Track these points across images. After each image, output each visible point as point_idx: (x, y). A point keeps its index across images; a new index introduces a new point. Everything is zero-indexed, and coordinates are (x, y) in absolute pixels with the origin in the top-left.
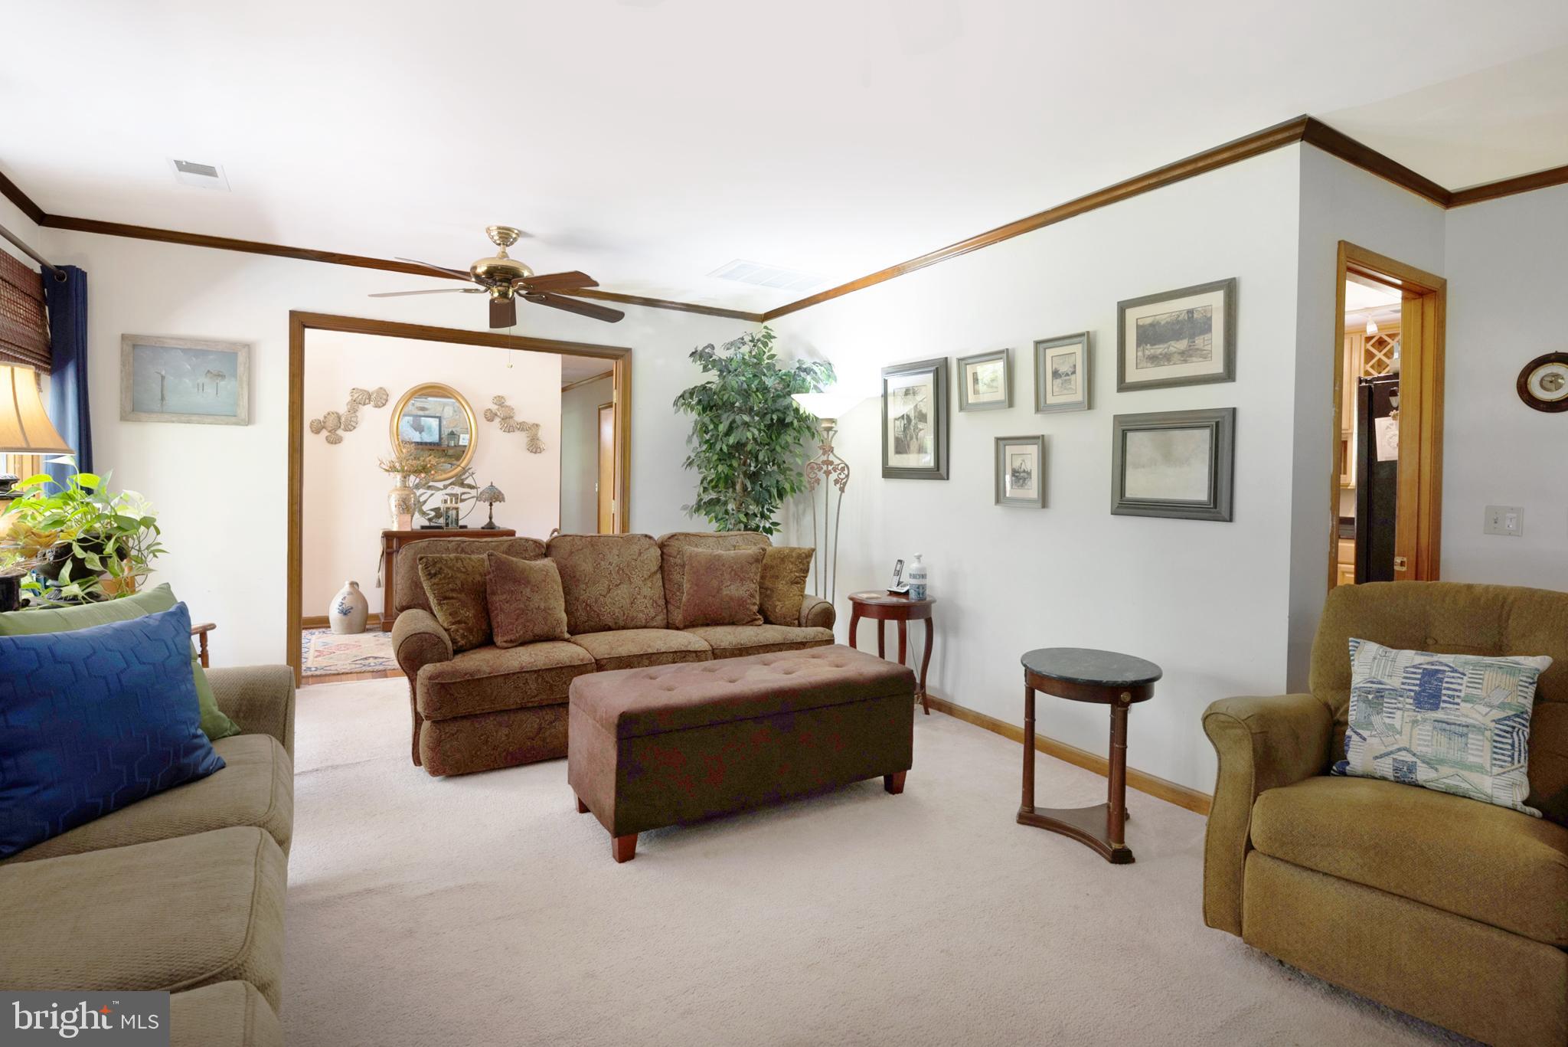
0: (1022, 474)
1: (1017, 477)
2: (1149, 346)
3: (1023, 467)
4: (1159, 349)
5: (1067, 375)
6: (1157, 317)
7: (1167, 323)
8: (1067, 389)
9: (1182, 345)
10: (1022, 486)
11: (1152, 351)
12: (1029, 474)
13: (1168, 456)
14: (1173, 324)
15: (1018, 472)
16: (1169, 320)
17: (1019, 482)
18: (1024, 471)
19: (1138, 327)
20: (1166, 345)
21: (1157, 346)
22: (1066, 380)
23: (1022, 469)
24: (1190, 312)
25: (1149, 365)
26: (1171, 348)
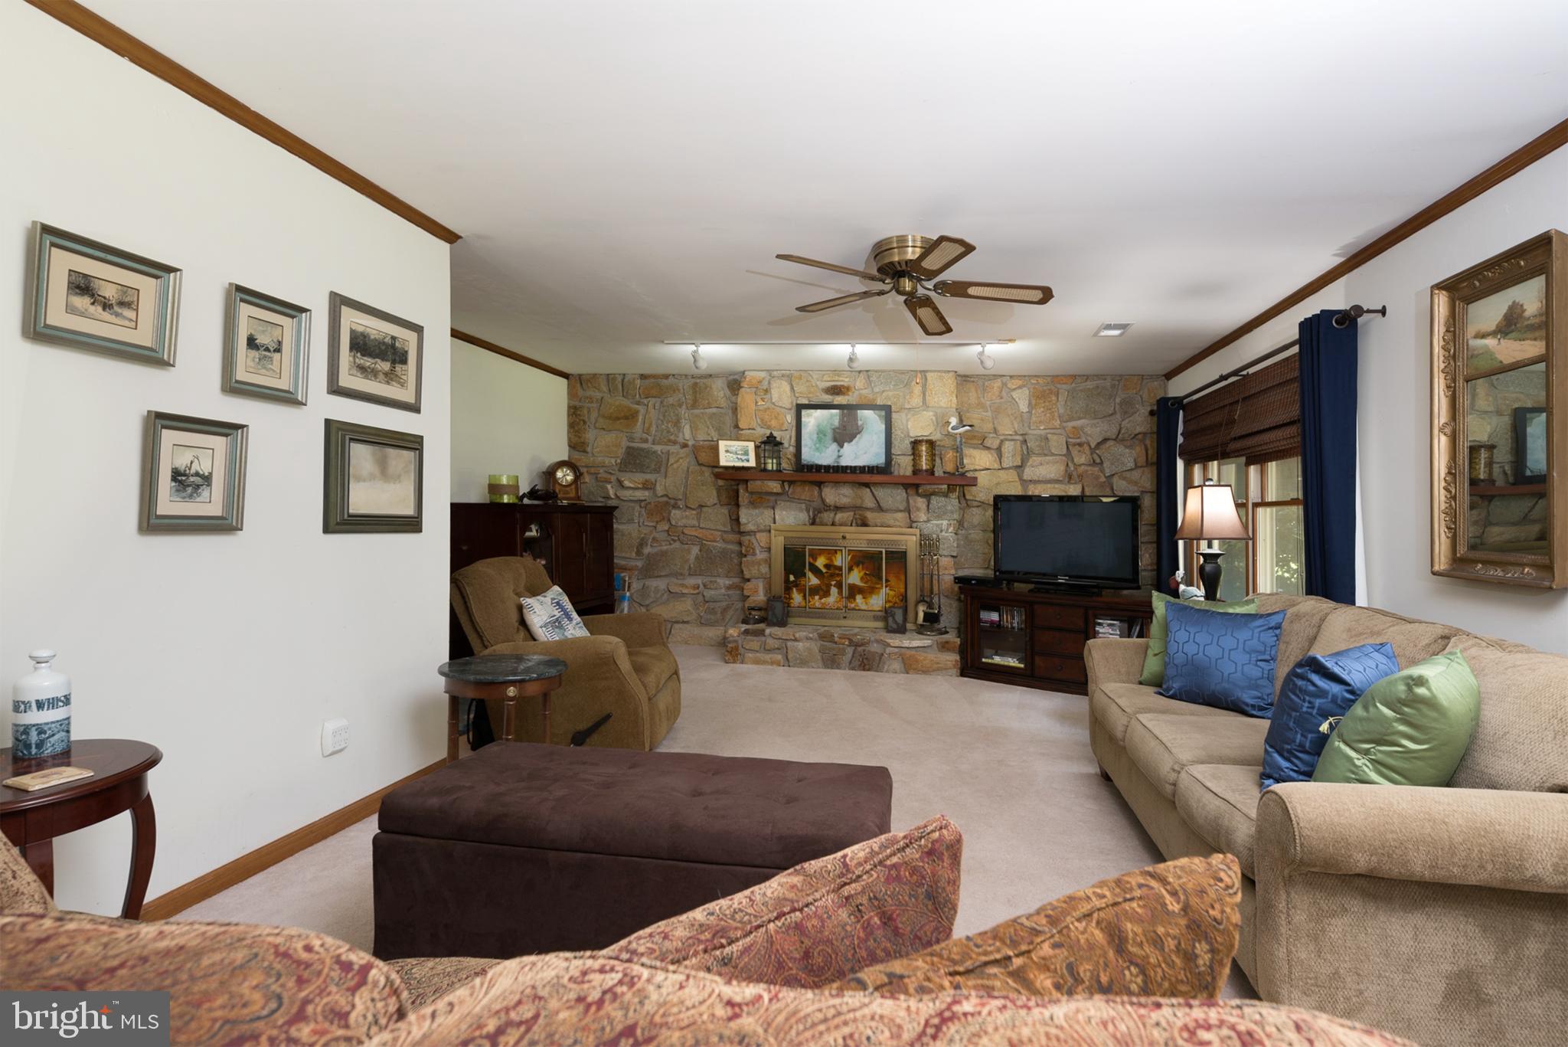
0: (192, 479)
1: (180, 482)
2: (359, 355)
3: (195, 467)
4: (368, 362)
5: (267, 349)
6: (368, 329)
7: (375, 339)
8: (267, 369)
9: (386, 366)
10: (191, 496)
11: (362, 361)
12: (207, 479)
13: (384, 471)
14: (380, 343)
15: (184, 475)
16: (377, 337)
17: (185, 490)
18: (197, 474)
19: (353, 332)
20: (373, 361)
21: (365, 358)
22: (265, 356)
23: (193, 471)
24: (394, 338)
25: (359, 374)
26: (377, 366)
